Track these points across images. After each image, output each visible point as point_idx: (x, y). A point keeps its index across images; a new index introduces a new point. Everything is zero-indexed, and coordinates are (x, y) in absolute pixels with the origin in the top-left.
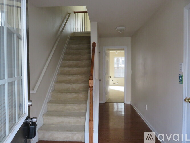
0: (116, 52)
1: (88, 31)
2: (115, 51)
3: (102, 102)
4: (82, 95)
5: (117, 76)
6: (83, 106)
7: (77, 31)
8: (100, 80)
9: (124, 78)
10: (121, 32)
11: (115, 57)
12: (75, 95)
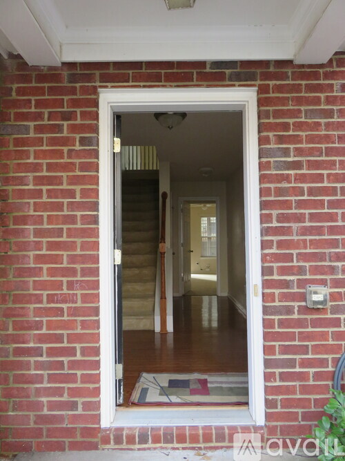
0: (205, 206)
1: (155, 168)
2: (202, 205)
3: (177, 295)
4: (147, 272)
5: (208, 255)
6: (149, 286)
7: (131, 169)
8: (174, 254)
9: (216, 258)
10: (206, 176)
11: (203, 217)
12: (136, 271)
